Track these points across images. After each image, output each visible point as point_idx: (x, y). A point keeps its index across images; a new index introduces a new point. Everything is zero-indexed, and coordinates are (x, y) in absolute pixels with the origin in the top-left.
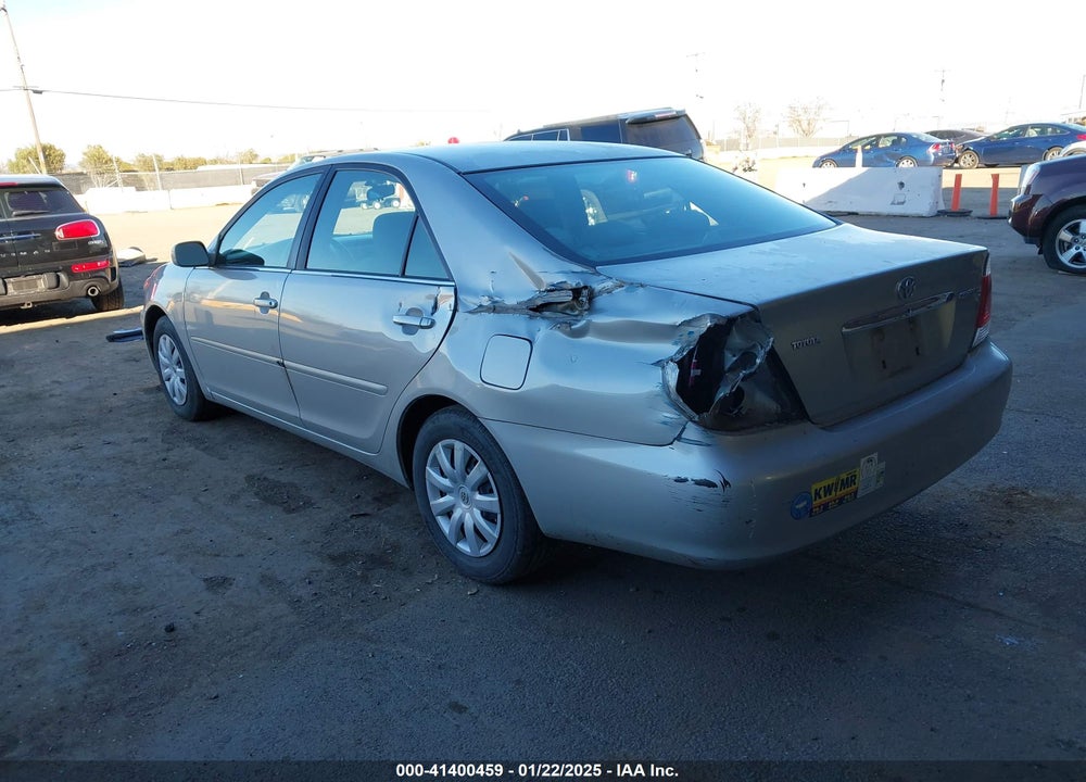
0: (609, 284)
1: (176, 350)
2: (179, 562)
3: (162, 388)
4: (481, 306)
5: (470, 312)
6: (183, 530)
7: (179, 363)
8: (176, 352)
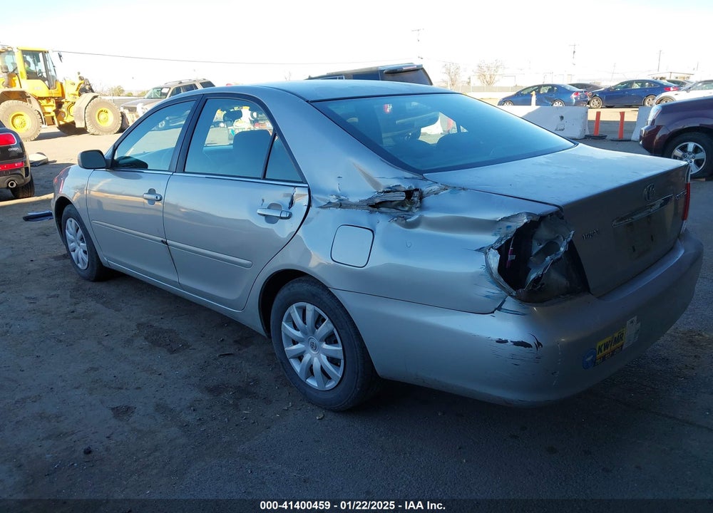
0: (435, 187)
1: (80, 230)
2: (91, 394)
3: (68, 256)
4: (330, 203)
5: (321, 207)
6: (92, 368)
7: (82, 239)
8: (80, 232)
